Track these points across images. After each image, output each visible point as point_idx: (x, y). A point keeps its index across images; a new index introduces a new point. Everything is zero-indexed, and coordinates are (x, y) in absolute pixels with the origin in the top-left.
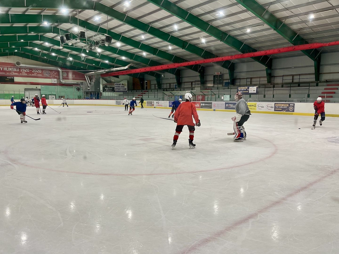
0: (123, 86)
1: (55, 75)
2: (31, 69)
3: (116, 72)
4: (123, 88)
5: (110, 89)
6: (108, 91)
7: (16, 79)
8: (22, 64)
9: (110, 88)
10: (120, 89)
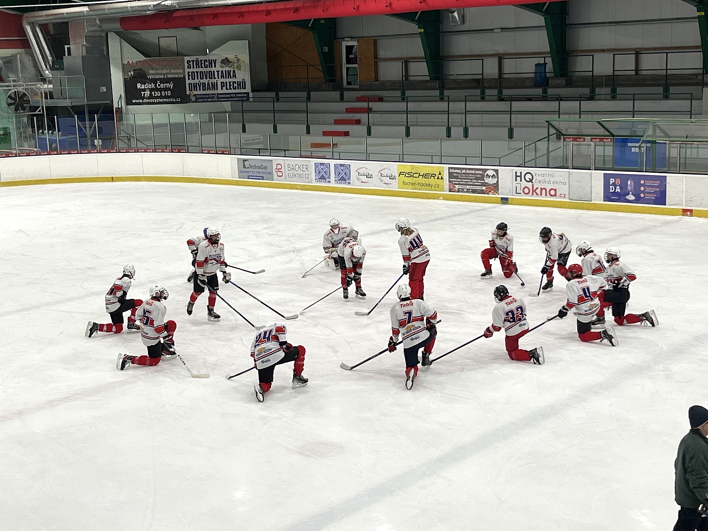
0: (227, 69)
4: (228, 80)
5: (161, 90)
6: (152, 100)
9: (163, 81)
10: (214, 86)
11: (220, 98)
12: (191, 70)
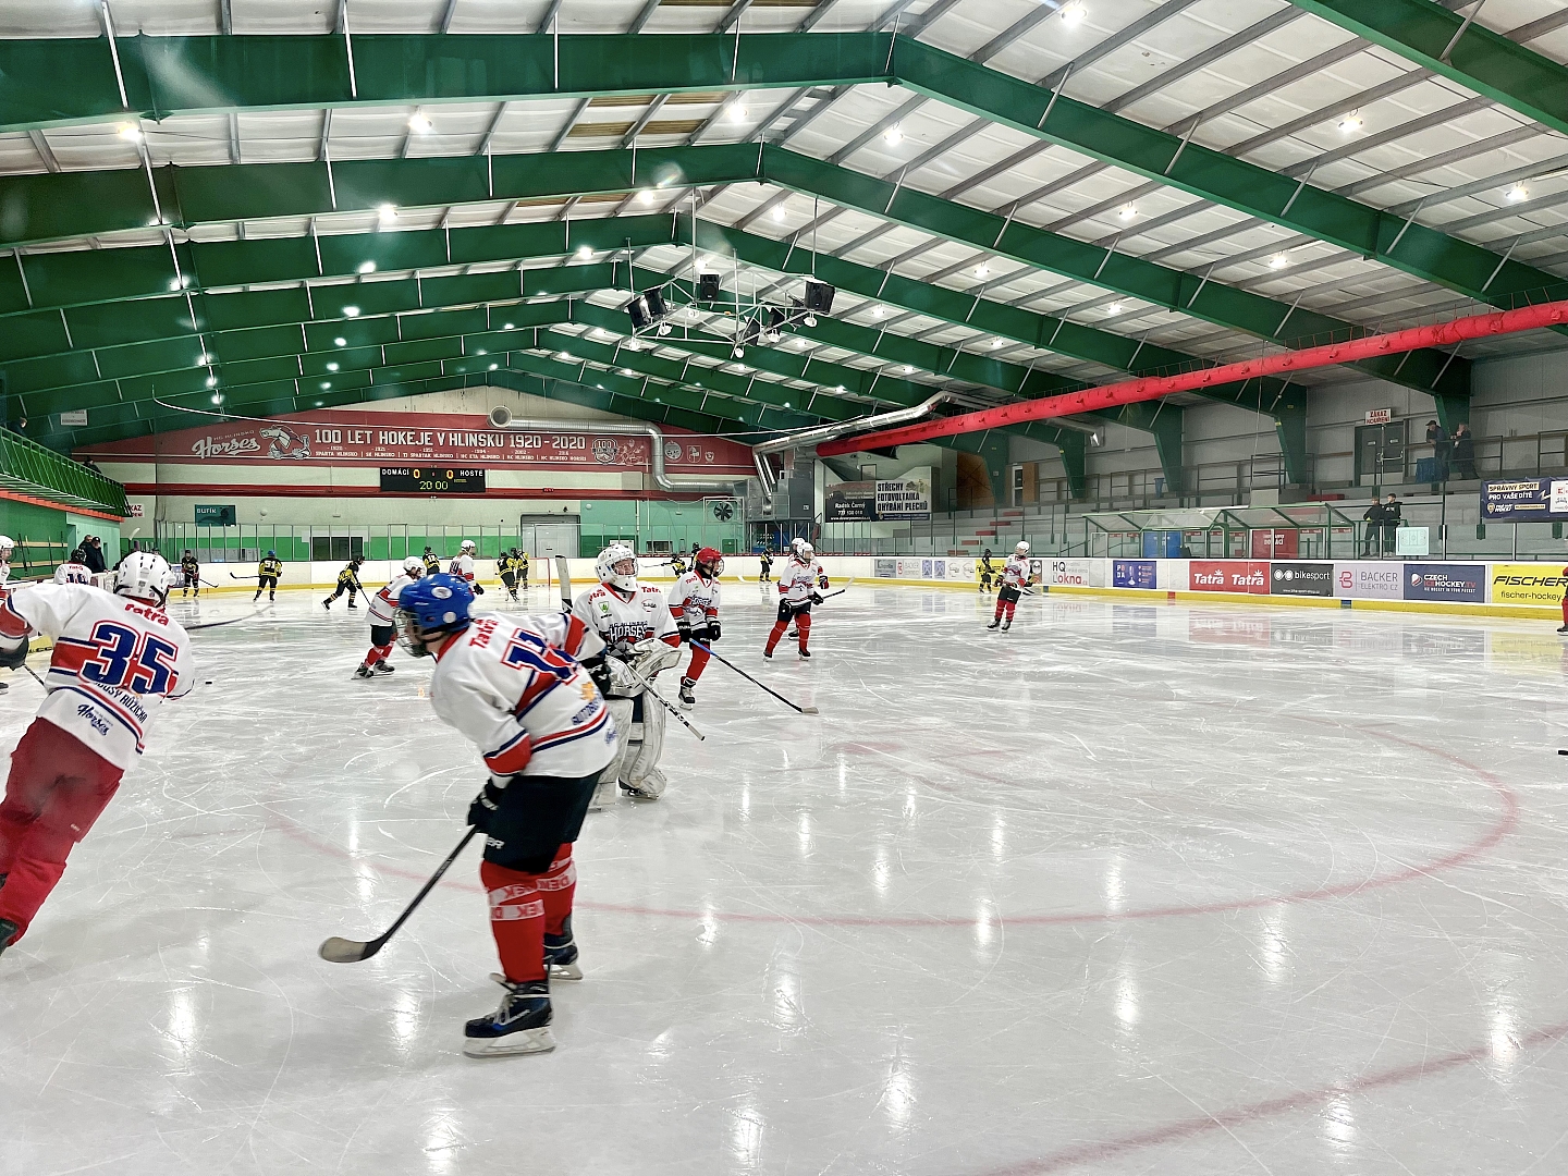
1: (636, 455)
2: (546, 436)
3: (879, 434)
4: (912, 502)
5: (854, 509)
6: (847, 518)
7: (494, 479)
8: (514, 417)
9: (857, 502)
10: (900, 507)
11: (902, 517)
12: (881, 492)
